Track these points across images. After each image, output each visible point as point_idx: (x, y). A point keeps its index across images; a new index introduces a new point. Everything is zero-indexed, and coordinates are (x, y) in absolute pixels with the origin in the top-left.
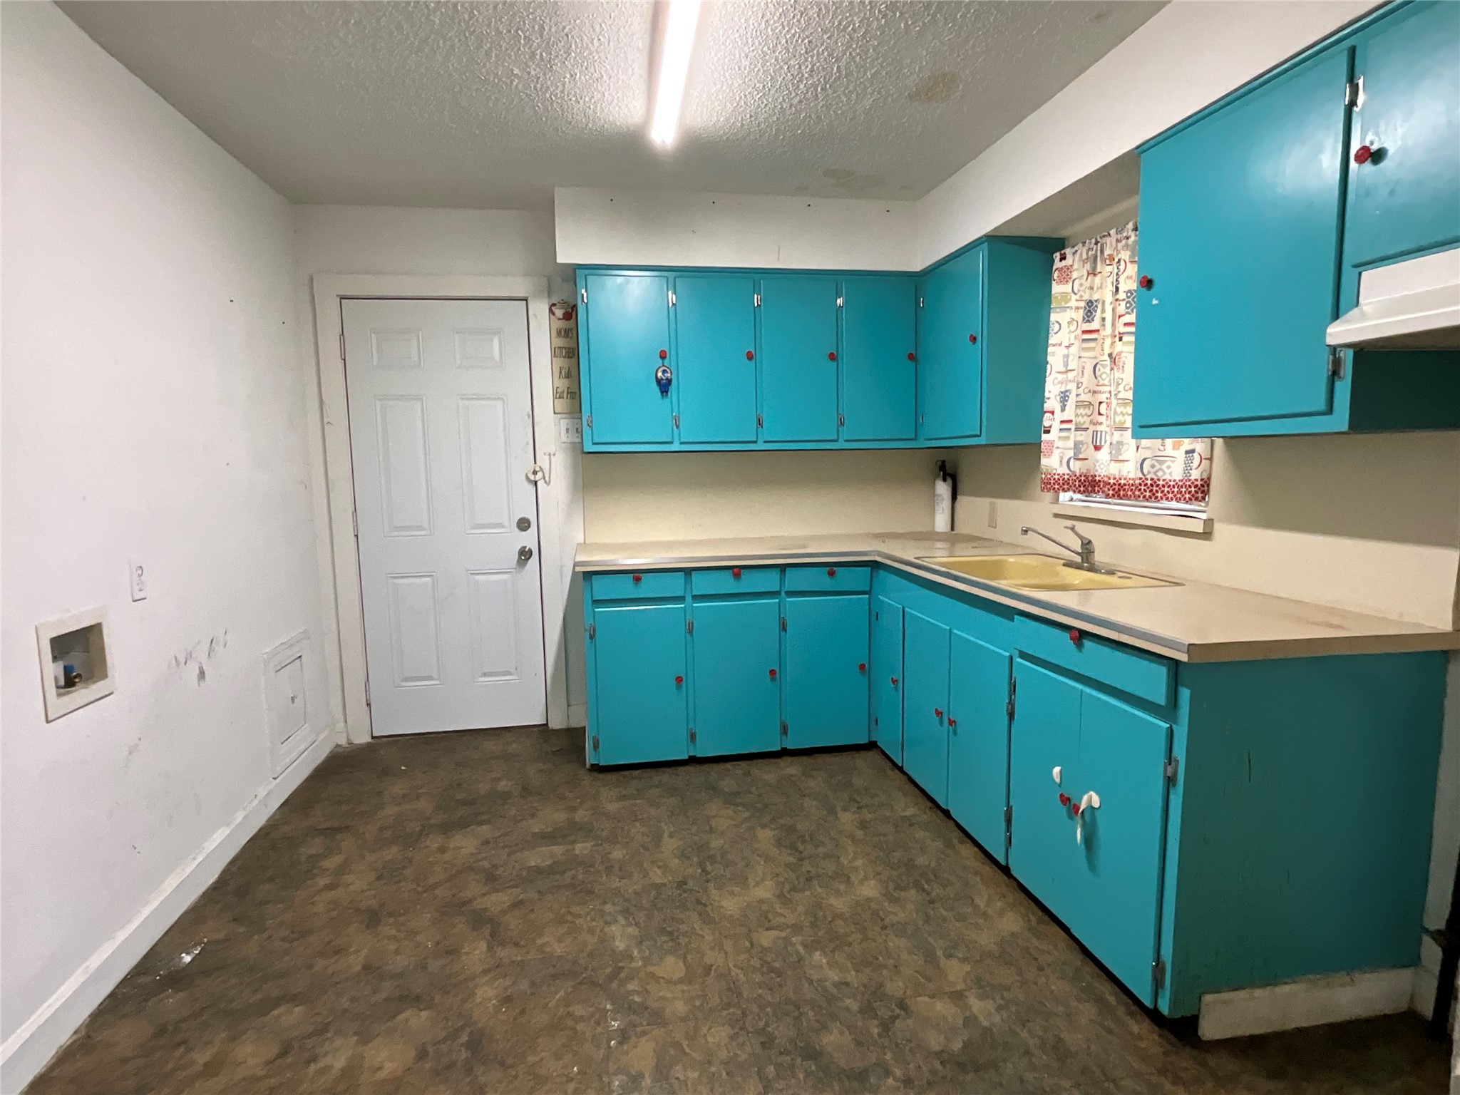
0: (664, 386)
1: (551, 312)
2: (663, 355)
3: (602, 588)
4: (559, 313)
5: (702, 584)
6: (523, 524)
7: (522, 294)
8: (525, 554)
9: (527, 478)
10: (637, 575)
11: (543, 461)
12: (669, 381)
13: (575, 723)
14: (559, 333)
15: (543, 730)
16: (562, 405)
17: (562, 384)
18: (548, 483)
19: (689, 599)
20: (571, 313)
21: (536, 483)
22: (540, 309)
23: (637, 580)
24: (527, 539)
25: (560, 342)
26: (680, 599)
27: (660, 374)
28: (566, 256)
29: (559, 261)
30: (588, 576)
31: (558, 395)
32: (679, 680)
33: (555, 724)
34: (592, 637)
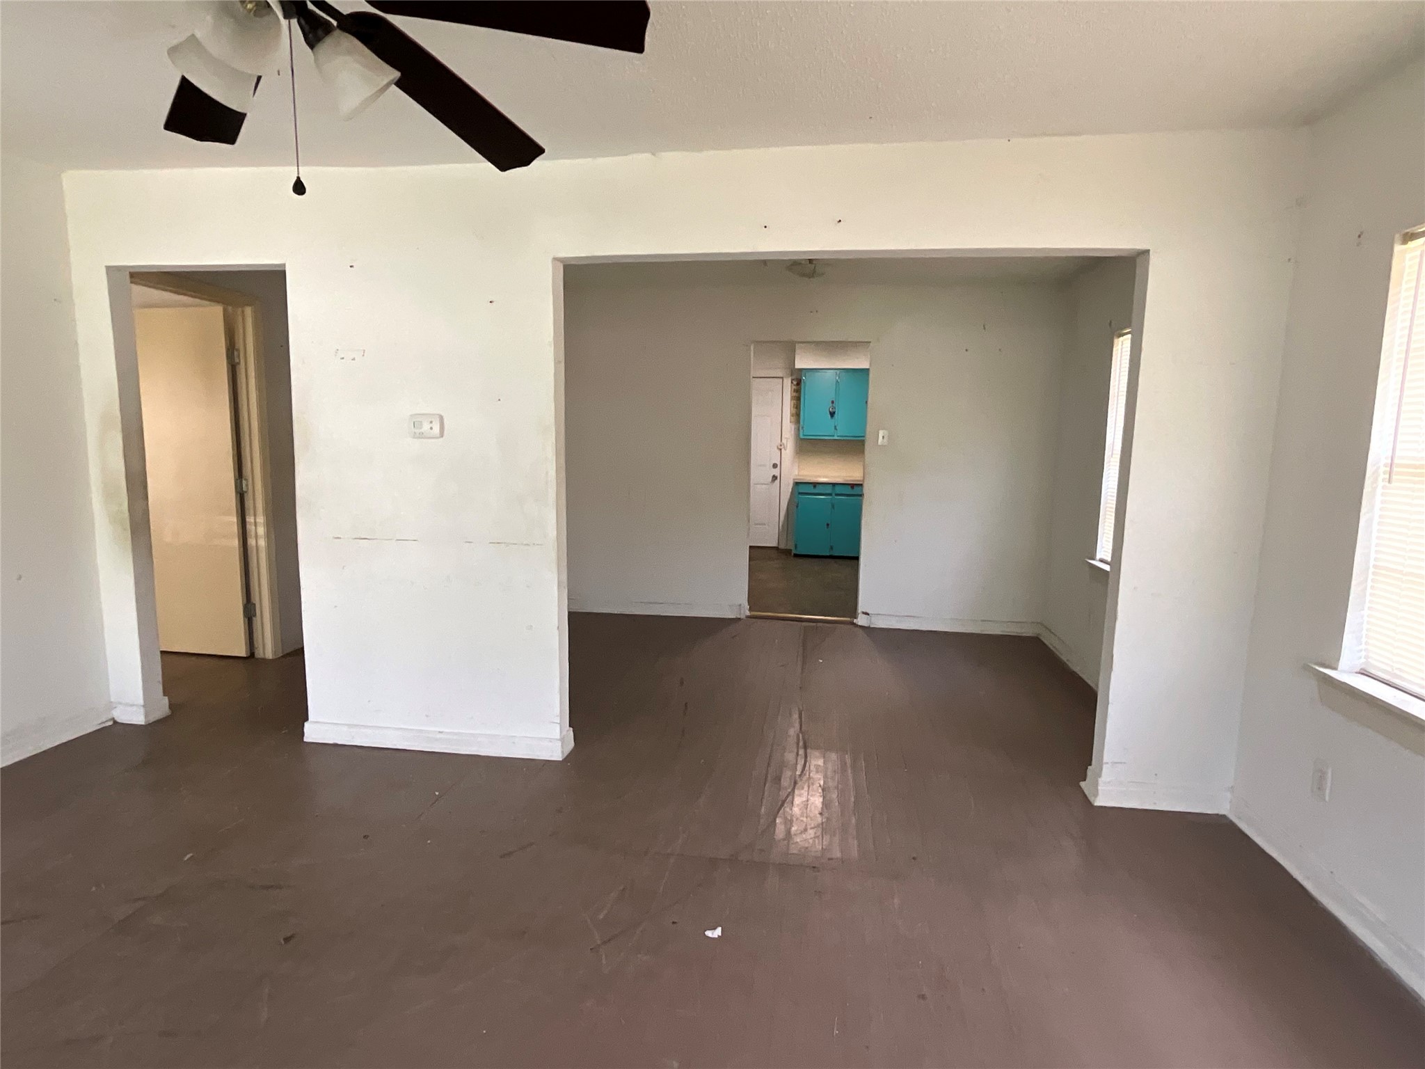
0: (832, 414)
1: (792, 382)
2: (833, 402)
3: (803, 489)
4: (795, 383)
5: (838, 490)
6: (775, 466)
7: (782, 376)
8: (775, 478)
9: (778, 448)
10: (815, 484)
11: (784, 441)
12: (834, 413)
13: (788, 547)
14: (794, 390)
15: (776, 548)
16: (793, 419)
17: (794, 411)
18: (785, 450)
19: (834, 495)
20: (799, 384)
21: (781, 450)
22: (788, 382)
23: (815, 487)
24: (776, 472)
25: (795, 394)
26: (830, 495)
27: (831, 410)
28: (799, 365)
29: (796, 367)
30: (797, 484)
31: (792, 415)
32: (828, 525)
33: (782, 546)
34: (797, 507)
